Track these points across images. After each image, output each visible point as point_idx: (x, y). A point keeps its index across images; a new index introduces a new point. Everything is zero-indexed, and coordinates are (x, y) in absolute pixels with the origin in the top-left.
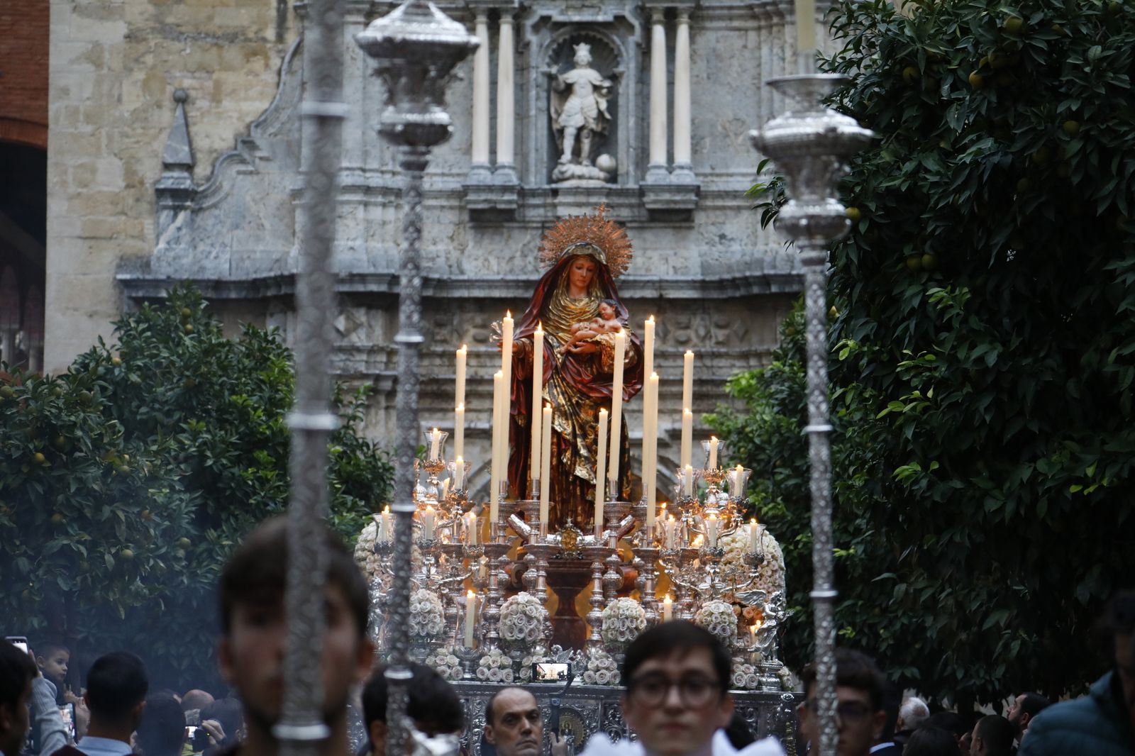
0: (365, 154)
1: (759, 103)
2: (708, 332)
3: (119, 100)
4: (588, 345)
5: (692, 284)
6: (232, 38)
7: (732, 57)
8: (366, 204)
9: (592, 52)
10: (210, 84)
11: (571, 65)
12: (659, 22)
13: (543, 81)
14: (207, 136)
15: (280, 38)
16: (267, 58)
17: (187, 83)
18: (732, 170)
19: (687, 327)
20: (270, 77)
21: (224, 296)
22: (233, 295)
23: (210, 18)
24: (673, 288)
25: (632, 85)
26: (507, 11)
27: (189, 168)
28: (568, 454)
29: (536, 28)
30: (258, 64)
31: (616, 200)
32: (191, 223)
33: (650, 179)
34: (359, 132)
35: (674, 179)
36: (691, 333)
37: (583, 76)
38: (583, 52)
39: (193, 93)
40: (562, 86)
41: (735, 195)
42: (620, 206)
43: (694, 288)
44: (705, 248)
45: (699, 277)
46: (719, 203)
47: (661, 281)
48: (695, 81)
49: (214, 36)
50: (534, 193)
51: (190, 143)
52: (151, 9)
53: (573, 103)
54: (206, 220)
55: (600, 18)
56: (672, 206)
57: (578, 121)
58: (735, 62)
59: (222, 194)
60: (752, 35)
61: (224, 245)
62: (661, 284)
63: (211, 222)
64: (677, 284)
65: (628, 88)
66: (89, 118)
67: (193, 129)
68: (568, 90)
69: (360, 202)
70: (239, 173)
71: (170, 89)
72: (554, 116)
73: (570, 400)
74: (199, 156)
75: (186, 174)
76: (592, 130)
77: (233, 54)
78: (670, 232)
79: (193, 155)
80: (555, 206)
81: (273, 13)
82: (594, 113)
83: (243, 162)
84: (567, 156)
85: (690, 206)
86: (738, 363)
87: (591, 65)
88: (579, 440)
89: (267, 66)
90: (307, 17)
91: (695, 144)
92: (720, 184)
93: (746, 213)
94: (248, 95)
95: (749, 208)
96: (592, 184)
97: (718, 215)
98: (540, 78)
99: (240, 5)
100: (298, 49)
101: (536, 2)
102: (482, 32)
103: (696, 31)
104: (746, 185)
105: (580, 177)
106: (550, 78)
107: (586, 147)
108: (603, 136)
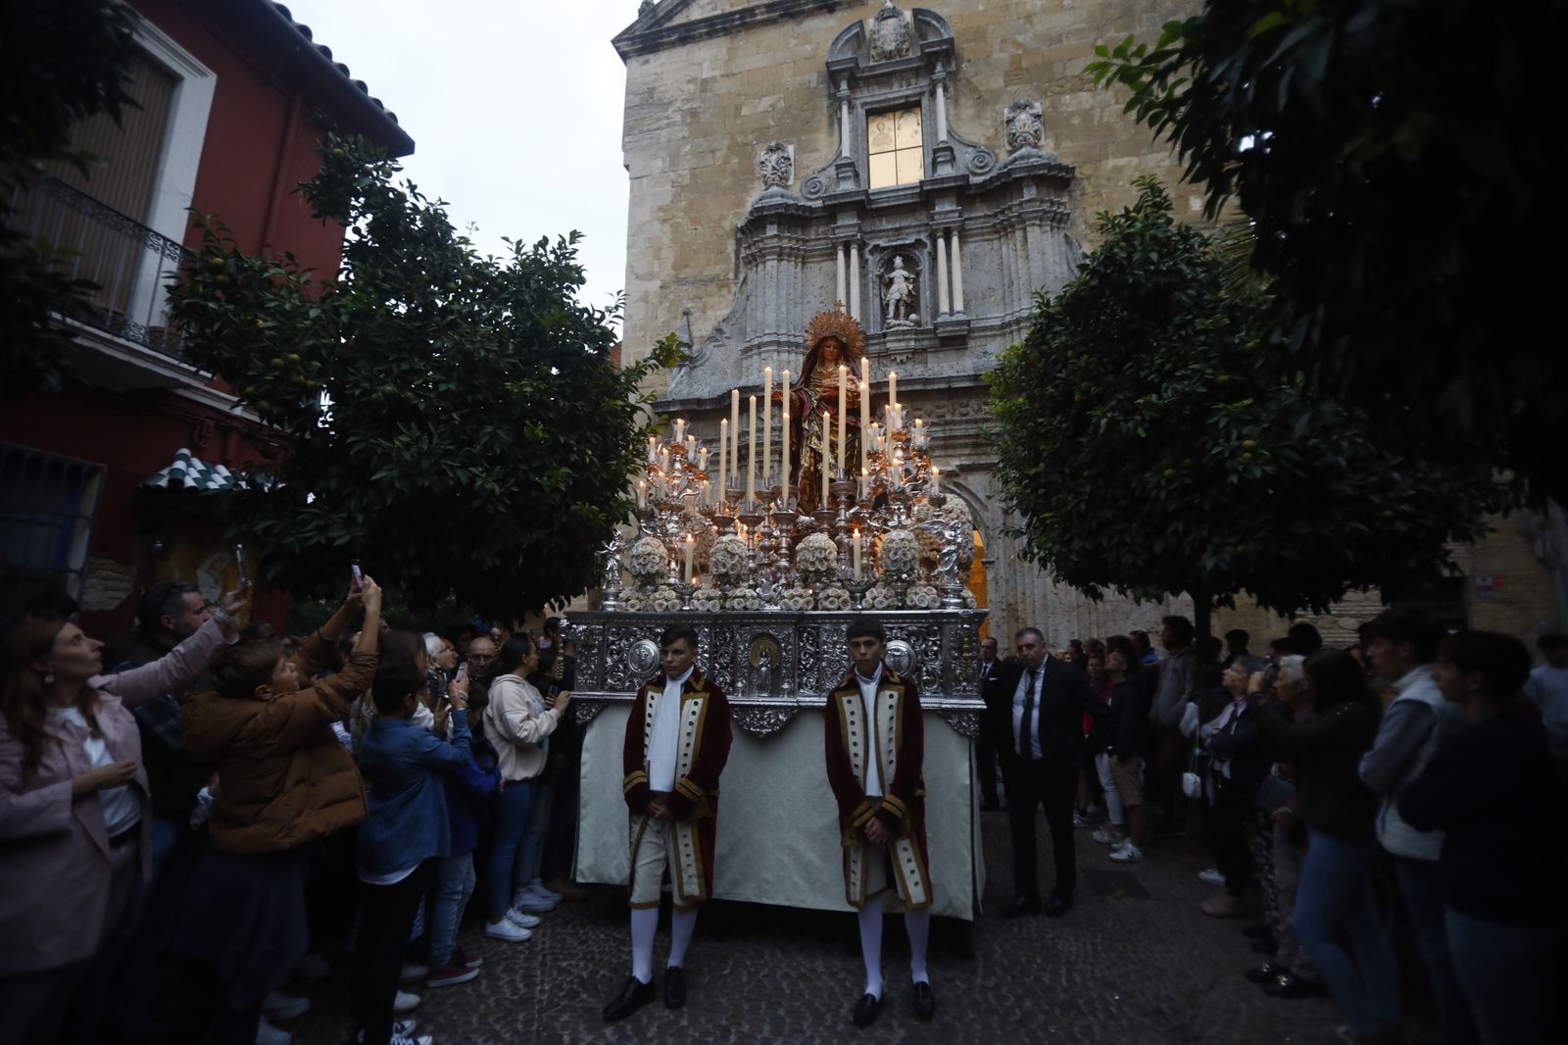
0: (779, 327)
1: (1003, 278)
2: (980, 408)
3: (656, 318)
5: (968, 378)
6: (712, 280)
7: (985, 255)
8: (779, 352)
9: (903, 261)
10: (701, 304)
11: (893, 270)
12: (940, 237)
14: (699, 330)
15: (736, 277)
16: (729, 287)
17: (689, 305)
18: (988, 316)
19: (967, 406)
20: (730, 297)
21: (703, 408)
22: (708, 407)
23: (701, 272)
24: (956, 381)
25: (927, 274)
26: (854, 242)
27: (689, 346)
29: (872, 252)
30: (725, 291)
31: (920, 336)
32: (689, 374)
33: (940, 320)
34: (775, 315)
35: (954, 318)
36: (969, 409)
37: (899, 274)
38: (898, 261)
39: (692, 310)
40: (887, 280)
41: (991, 328)
42: (922, 339)
43: (970, 381)
44: (975, 359)
45: (972, 373)
46: (982, 334)
47: (949, 377)
48: (964, 270)
49: (703, 281)
50: (872, 337)
51: (691, 333)
52: (673, 272)
53: (894, 287)
54: (698, 372)
55: (907, 242)
56: (954, 334)
57: (897, 296)
58: (987, 257)
59: (706, 358)
60: (996, 243)
61: (707, 384)
62: (949, 379)
63: (699, 373)
64: (959, 378)
65: (925, 277)
66: (641, 329)
67: (692, 328)
68: (891, 282)
69: (775, 350)
70: (714, 346)
71: (681, 310)
72: (883, 297)
74: (695, 340)
76: (905, 301)
77: (712, 288)
78: (953, 353)
79: (692, 339)
80: (885, 343)
81: (733, 265)
82: (906, 292)
83: (717, 340)
84: (891, 314)
85: (966, 333)
87: (904, 268)
89: (729, 292)
90: (750, 263)
91: (966, 306)
92: (982, 324)
93: (999, 338)
94: (720, 308)
95: (1000, 335)
96: (905, 328)
97: (982, 342)
98: (875, 278)
99: (716, 264)
100: (745, 281)
101: (871, 238)
102: (841, 255)
103: (962, 242)
104: (998, 322)
105: (899, 325)
106: (881, 277)
107: (902, 310)
108: (911, 304)
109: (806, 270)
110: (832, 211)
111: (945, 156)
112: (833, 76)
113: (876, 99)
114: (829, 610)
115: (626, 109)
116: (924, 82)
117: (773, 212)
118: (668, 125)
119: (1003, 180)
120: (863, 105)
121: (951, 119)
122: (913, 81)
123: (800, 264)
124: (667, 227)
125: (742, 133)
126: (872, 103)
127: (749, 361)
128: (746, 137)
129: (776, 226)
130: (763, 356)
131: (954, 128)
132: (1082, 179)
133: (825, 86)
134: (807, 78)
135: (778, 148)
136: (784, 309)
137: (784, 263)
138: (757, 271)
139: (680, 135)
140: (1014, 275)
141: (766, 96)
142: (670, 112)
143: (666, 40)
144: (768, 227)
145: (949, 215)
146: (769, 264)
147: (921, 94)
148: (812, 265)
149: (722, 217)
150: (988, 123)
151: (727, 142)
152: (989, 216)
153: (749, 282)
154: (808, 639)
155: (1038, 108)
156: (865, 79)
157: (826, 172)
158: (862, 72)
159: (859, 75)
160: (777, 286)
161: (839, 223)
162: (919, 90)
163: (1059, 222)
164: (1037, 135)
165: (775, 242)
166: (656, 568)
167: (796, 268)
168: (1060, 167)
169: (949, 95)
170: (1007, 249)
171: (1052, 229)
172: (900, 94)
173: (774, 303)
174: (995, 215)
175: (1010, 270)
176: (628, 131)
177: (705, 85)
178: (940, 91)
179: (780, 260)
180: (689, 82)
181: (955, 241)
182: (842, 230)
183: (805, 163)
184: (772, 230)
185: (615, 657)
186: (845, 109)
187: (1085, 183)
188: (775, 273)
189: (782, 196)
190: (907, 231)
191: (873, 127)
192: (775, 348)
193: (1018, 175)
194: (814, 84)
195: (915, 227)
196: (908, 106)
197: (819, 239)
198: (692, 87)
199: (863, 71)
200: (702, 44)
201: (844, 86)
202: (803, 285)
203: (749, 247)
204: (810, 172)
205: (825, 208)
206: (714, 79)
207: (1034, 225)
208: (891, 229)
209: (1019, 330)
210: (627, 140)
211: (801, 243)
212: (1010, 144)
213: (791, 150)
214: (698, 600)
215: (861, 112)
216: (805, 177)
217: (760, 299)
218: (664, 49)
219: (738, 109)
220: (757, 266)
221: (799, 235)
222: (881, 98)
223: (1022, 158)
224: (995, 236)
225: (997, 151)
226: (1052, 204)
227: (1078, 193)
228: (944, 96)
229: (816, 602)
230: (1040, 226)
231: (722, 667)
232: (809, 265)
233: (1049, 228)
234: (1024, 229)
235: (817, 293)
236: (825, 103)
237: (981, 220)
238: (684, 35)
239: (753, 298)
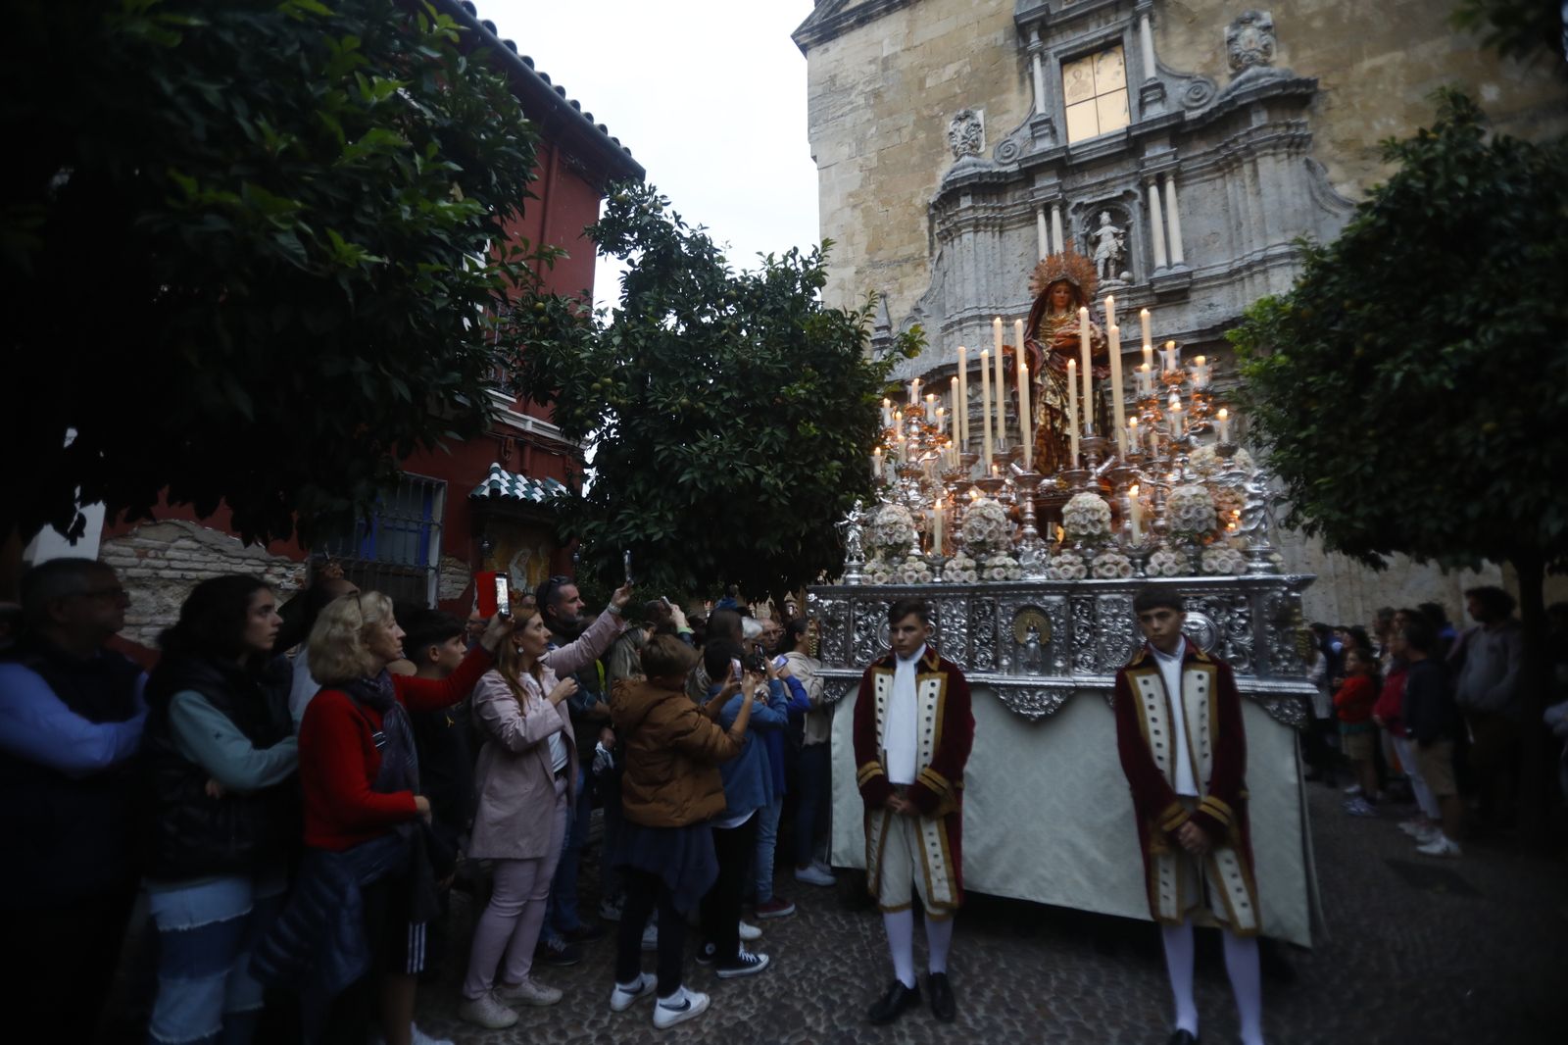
1: (1229, 220)
3: (854, 303)
5: (1193, 334)
6: (907, 260)
7: (1206, 197)
8: (981, 326)
9: (1111, 216)
10: (897, 285)
12: (1152, 184)
13: (1082, 240)
14: (896, 312)
15: (931, 254)
16: (925, 265)
17: (886, 287)
18: (1213, 264)
20: (927, 275)
23: (895, 254)
24: (1179, 339)
25: (1139, 228)
26: (1054, 203)
27: (888, 328)
29: (1075, 211)
30: (920, 270)
31: (1135, 295)
33: (1156, 275)
34: (974, 289)
35: (1173, 271)
37: (1107, 231)
38: (1105, 217)
39: (889, 292)
40: (1094, 239)
41: (1217, 277)
42: (1137, 298)
44: (1199, 314)
45: (1196, 328)
46: (1207, 284)
48: (1182, 217)
49: (898, 262)
51: (888, 317)
52: (867, 256)
53: (1102, 246)
55: (1114, 195)
56: (1174, 288)
57: (1106, 255)
58: (1209, 199)
60: (1219, 182)
61: (908, 365)
65: (1137, 231)
67: (890, 310)
68: (1098, 240)
71: (878, 293)
72: (1090, 256)
74: (893, 322)
75: (886, 331)
76: (1115, 260)
77: (907, 268)
78: (1173, 309)
79: (890, 322)
81: (927, 243)
82: (1115, 249)
83: (916, 320)
84: (1100, 274)
85: (1186, 286)
86: (1230, 382)
87: (1111, 224)
89: (926, 270)
90: (946, 238)
91: (1186, 253)
92: (1206, 273)
93: (1226, 289)
94: (917, 287)
95: (1228, 284)
96: (1117, 288)
97: (1207, 293)
98: (1080, 239)
99: (910, 243)
100: (940, 257)
101: (1073, 197)
102: (1041, 219)
103: (1179, 186)
104: (1225, 270)
105: (1109, 285)
106: (1086, 236)
107: (1112, 269)
108: (1123, 261)
109: (1003, 239)
110: (1028, 174)
111: (1155, 94)
112: (1021, 29)
113: (1071, 45)
114: (1105, 578)
115: (809, 101)
116: (1125, 17)
117: (966, 183)
118: (852, 111)
119: (1226, 110)
120: (1056, 55)
121: (1159, 51)
122: (1112, 18)
123: (997, 234)
124: (858, 213)
125: (927, 106)
126: (1066, 50)
127: (951, 338)
128: (932, 109)
129: (970, 197)
130: (965, 331)
131: (1164, 61)
132: (1326, 91)
133: (1014, 40)
134: (993, 36)
135: (967, 115)
136: (983, 282)
137: (980, 234)
138: (952, 246)
139: (865, 118)
140: (1242, 216)
141: (951, 62)
142: (853, 97)
143: (844, 24)
144: (962, 199)
145: (1162, 159)
146: (965, 237)
147: (1122, 30)
148: (1010, 233)
149: (913, 195)
150: (1204, 48)
151: (913, 118)
152: (1211, 153)
153: (945, 259)
154: (1081, 612)
155: (1267, 17)
156: (1056, 26)
157: (1020, 133)
158: (1055, 18)
159: (1050, 23)
160: (976, 260)
161: (1038, 186)
162: (1119, 27)
163: (1299, 146)
164: (1266, 50)
165: (970, 214)
166: (904, 538)
167: (993, 237)
168: (1299, 83)
169: (1155, 25)
170: (1234, 188)
171: (1289, 156)
172: (1099, 34)
173: (972, 276)
174: (1217, 151)
175: (1237, 209)
176: (813, 122)
177: (886, 63)
178: (1145, 24)
179: (976, 232)
180: (870, 62)
181: (1170, 186)
182: (1041, 192)
183: (997, 126)
184: (966, 202)
185: (863, 633)
186: (1037, 62)
187: (1332, 95)
188: (972, 245)
189: (975, 165)
190: (1113, 183)
191: (1069, 77)
192: (977, 322)
193: (1244, 102)
194: (1001, 42)
195: (1122, 177)
196: (1108, 46)
197: (1016, 205)
198: (873, 67)
199: (1055, 16)
200: (880, 22)
201: (1034, 37)
202: (1001, 255)
203: (943, 223)
204: (1002, 136)
205: (1021, 171)
206: (895, 56)
207: (1266, 155)
208: (1095, 184)
209: (1251, 276)
210: (812, 131)
211: (997, 211)
212: (1233, 66)
213: (980, 115)
214: (952, 570)
215: (1055, 62)
216: (997, 141)
217: (958, 273)
218: (842, 35)
219: (922, 81)
220: (952, 240)
221: (995, 203)
222: (1077, 43)
223: (1249, 80)
224: (1217, 174)
225: (1217, 78)
226: (1289, 126)
227: (1321, 109)
228: (1151, 26)
229: (1090, 570)
230: (1274, 155)
231: (982, 643)
232: (1007, 233)
233: (1285, 156)
234: (1254, 162)
235: (1018, 260)
236: (1014, 59)
237: (1200, 159)
238: (862, 15)
239: (950, 274)
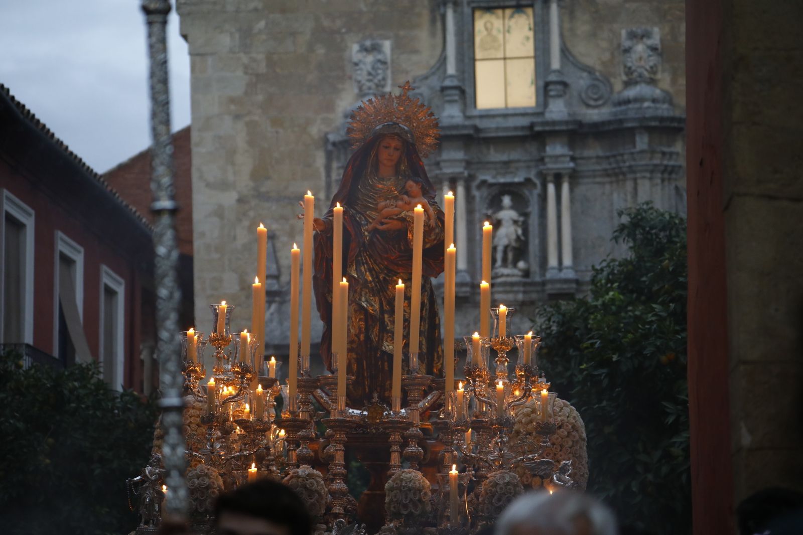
3: (235, 238)
4: (395, 222)
7: (596, 200)
9: (512, 200)
10: (287, 227)
11: (500, 209)
12: (551, 182)
14: (286, 257)
17: (274, 226)
23: (287, 187)
25: (536, 219)
26: (461, 178)
27: (277, 279)
28: (376, 330)
29: (479, 187)
31: (529, 288)
32: (279, 310)
33: (549, 275)
35: (562, 275)
37: (508, 214)
38: (507, 200)
39: (278, 233)
40: (495, 221)
42: (532, 292)
48: (574, 216)
49: (289, 198)
51: (277, 262)
52: (251, 184)
53: (502, 231)
54: (287, 308)
55: (516, 180)
56: (562, 291)
57: (505, 242)
58: (598, 203)
60: (608, 187)
65: (534, 221)
66: (217, 250)
67: (279, 254)
68: (498, 224)
73: (378, 277)
74: (282, 270)
75: (274, 281)
76: (513, 247)
79: (279, 268)
82: (514, 237)
84: (500, 263)
85: (573, 291)
87: (512, 208)
88: (386, 316)
91: (575, 259)
99: (304, 179)
103: (573, 185)
105: (507, 275)
106: (487, 216)
107: (510, 255)
108: (520, 250)
111: (558, 90)
120: (468, 3)
121: (564, 33)
124: (241, 125)
126: (479, 2)
128: (333, 21)
131: (568, 44)
135: (374, 47)
145: (560, 160)
149: (308, 122)
150: (604, 44)
151: (310, 24)
152: (602, 158)
155: (656, 36)
157: (429, 82)
163: (670, 173)
164: (653, 70)
168: (672, 118)
171: (663, 180)
174: (607, 159)
178: (554, 5)
181: (565, 187)
182: (449, 165)
183: (404, 66)
186: (449, 6)
190: (516, 167)
193: (630, 125)
195: (524, 162)
196: (519, 6)
207: (644, 177)
208: (499, 163)
212: (626, 75)
213: (387, 45)
215: (467, 11)
223: (637, 98)
224: (606, 181)
225: (613, 80)
226: (664, 154)
230: (651, 179)
233: (659, 181)
234: (635, 180)
237: (594, 161)
